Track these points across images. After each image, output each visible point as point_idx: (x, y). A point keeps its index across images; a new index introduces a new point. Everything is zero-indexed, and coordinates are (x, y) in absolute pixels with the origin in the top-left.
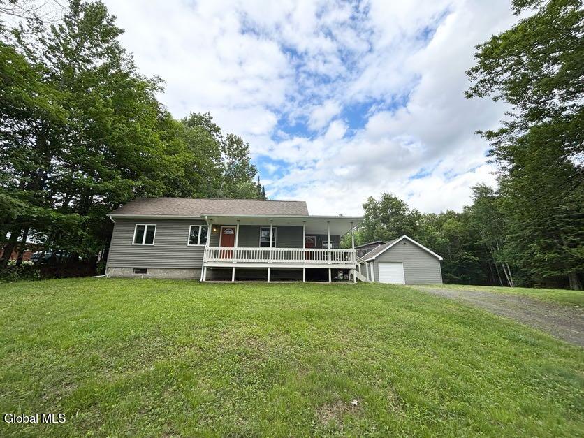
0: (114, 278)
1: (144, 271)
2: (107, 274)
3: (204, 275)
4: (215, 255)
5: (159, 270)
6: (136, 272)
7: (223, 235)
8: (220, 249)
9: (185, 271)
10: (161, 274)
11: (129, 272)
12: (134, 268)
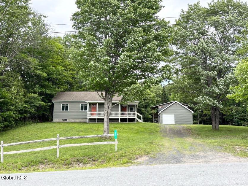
0: (57, 122)
1: (66, 120)
2: (54, 121)
3: (87, 121)
4: (90, 114)
5: (71, 119)
6: (63, 120)
7: (92, 107)
8: (91, 112)
9: (80, 120)
10: (73, 121)
11: (61, 120)
12: (63, 119)
